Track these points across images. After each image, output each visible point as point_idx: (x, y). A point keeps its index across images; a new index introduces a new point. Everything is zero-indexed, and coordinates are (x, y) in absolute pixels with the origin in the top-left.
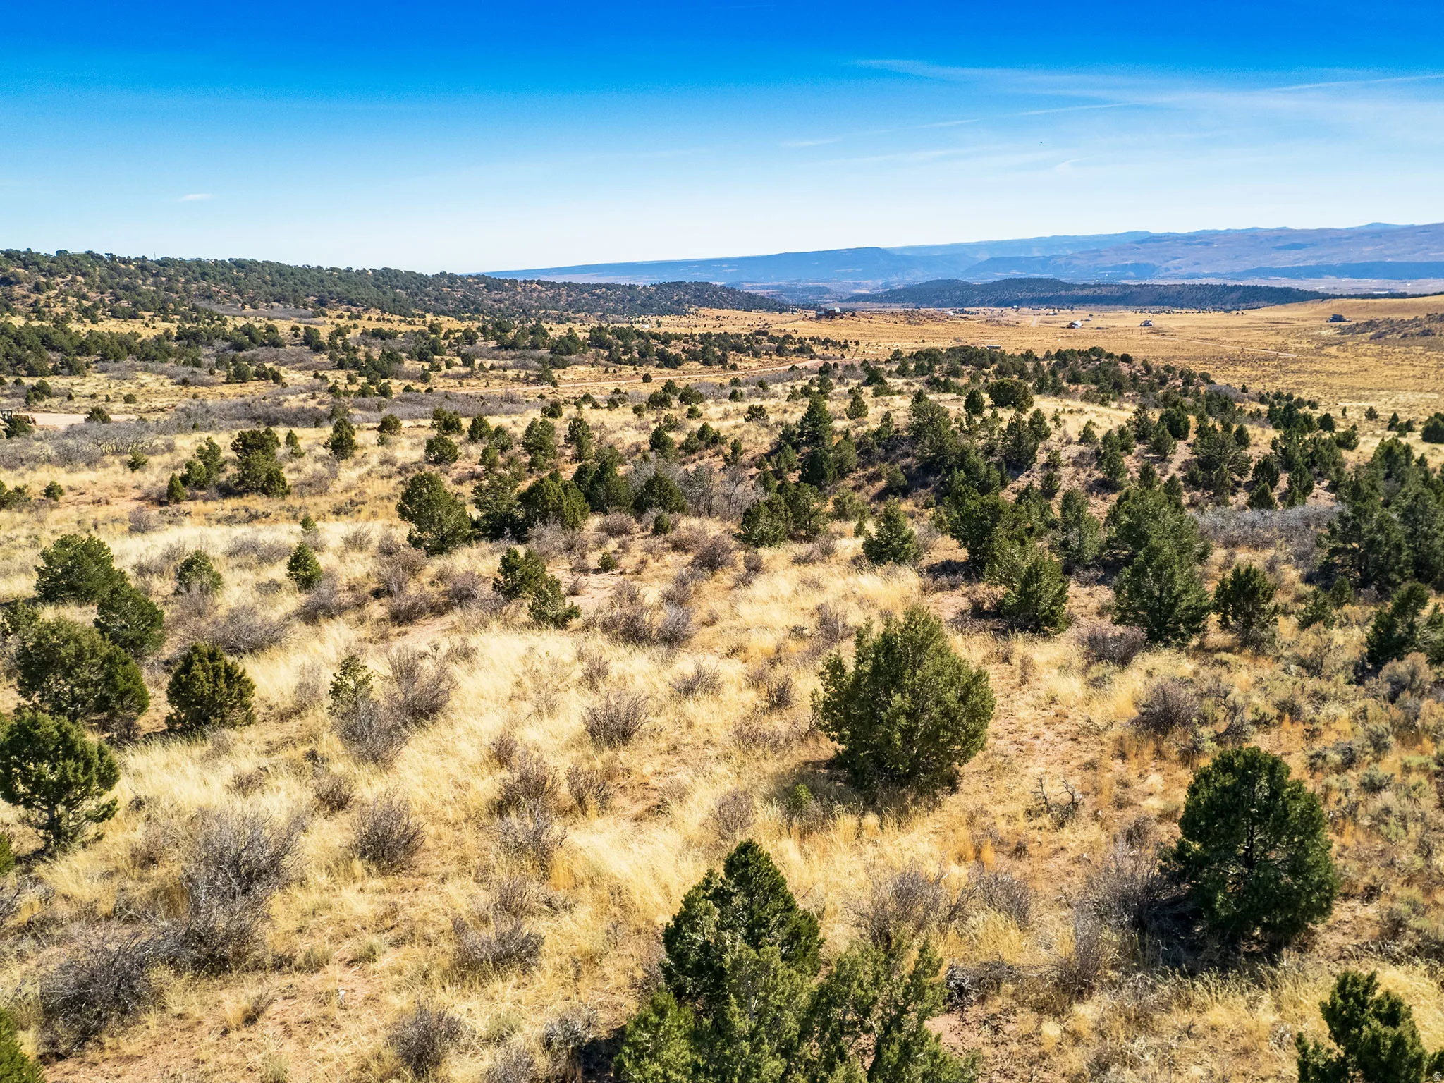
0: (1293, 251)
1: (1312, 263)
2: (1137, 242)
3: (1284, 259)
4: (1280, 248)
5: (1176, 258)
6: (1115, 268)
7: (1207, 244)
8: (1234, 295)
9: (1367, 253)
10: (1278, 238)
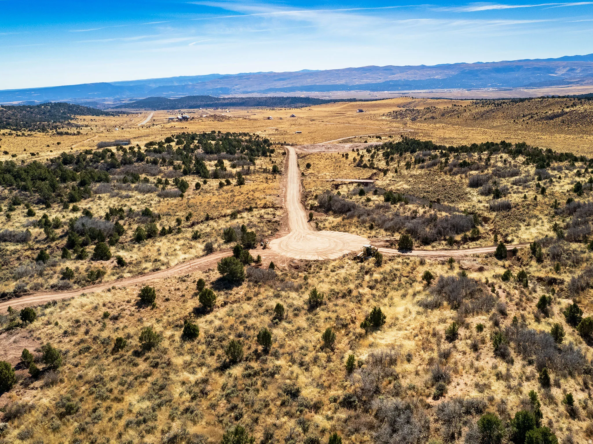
0: (281, 81)
1: (289, 86)
2: (219, 79)
3: (279, 85)
4: (275, 80)
5: (237, 85)
6: (213, 90)
7: (248, 79)
9: (309, 82)
10: (274, 76)
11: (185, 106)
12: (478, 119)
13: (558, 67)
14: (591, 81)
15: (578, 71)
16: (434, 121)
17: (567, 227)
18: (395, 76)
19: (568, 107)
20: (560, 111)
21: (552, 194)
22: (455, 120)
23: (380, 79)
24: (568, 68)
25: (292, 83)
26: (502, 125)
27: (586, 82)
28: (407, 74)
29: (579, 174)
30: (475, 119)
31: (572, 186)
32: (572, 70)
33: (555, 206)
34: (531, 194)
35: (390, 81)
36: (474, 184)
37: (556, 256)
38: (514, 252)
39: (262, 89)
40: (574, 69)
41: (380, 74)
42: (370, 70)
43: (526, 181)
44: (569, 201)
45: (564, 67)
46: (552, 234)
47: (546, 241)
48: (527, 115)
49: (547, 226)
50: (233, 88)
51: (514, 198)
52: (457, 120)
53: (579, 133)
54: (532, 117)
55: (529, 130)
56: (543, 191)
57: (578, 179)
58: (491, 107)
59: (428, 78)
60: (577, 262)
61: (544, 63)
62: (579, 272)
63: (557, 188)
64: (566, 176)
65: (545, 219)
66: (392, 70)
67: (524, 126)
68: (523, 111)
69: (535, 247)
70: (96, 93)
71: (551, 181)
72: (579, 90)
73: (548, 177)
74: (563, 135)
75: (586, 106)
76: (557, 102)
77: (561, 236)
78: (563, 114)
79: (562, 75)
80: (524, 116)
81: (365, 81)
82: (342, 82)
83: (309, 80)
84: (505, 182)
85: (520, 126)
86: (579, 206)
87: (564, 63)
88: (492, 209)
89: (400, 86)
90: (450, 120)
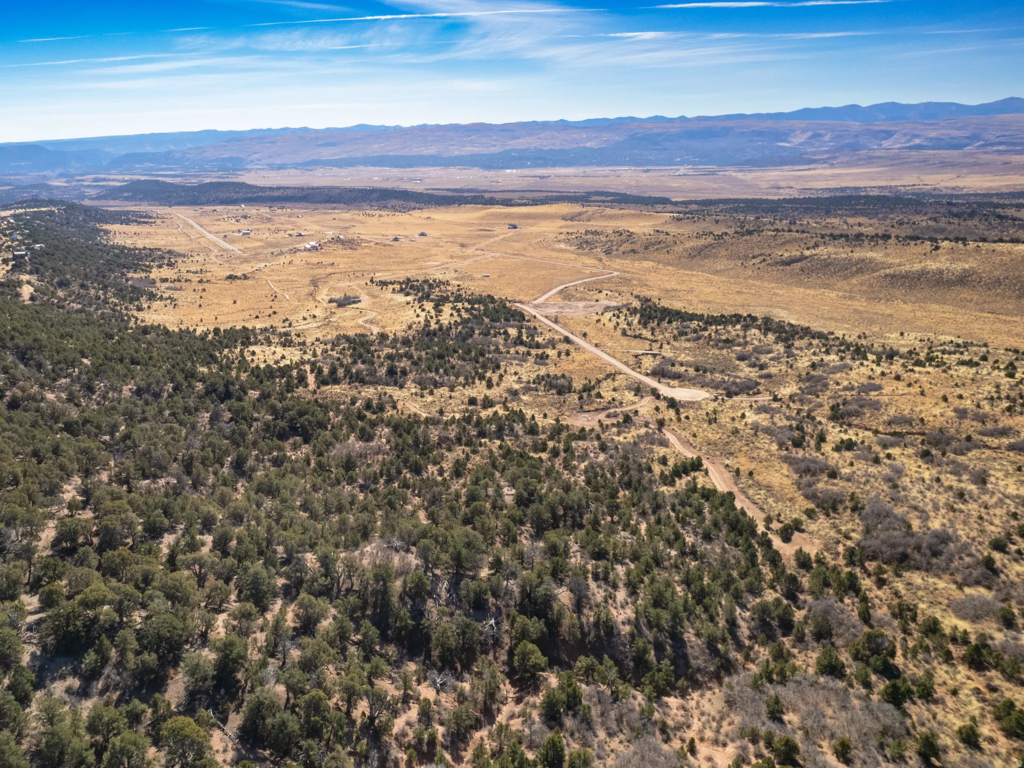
0: (329, 148)
3: (327, 153)
4: (320, 145)
5: (255, 153)
7: (273, 143)
8: (375, 195)
10: (317, 138)
11: (214, 201)
12: (695, 256)
13: (793, 131)
14: (847, 159)
15: (827, 138)
16: (637, 256)
17: (806, 388)
18: (520, 141)
19: (808, 249)
20: (798, 254)
21: (797, 368)
22: (663, 256)
23: (495, 146)
24: (810, 134)
25: (349, 152)
26: (728, 269)
27: (839, 160)
28: (540, 138)
29: (814, 354)
30: (691, 257)
31: (810, 363)
32: (816, 136)
33: (800, 376)
34: (784, 368)
35: (512, 151)
36: (742, 358)
37: (801, 400)
38: (781, 399)
39: (298, 160)
40: (820, 135)
41: (494, 138)
42: (478, 130)
43: (779, 358)
44: (808, 373)
45: (804, 131)
46: (798, 391)
47: (796, 394)
48: (757, 256)
49: (795, 388)
50: (250, 158)
51: (773, 370)
52: (667, 256)
53: (820, 287)
54: (764, 260)
55: (761, 278)
56: (791, 366)
57: (813, 357)
58: (710, 240)
59: (574, 146)
60: (811, 402)
61: (769, 124)
62: (811, 406)
63: (800, 365)
64: (806, 356)
65: (794, 384)
66: (513, 131)
67: (755, 273)
68: (752, 248)
69: (791, 397)
70: (23, 164)
71: (796, 359)
72: (826, 178)
73: (794, 355)
74: (802, 290)
75: (831, 249)
76: (795, 240)
77: (803, 392)
78: (802, 258)
79: (801, 144)
80: (754, 257)
81: (469, 150)
82: (432, 150)
83: (375, 146)
84: (764, 359)
85: (750, 273)
86: (813, 376)
87: (803, 124)
88: (761, 377)
89: (528, 159)
90: (658, 256)
